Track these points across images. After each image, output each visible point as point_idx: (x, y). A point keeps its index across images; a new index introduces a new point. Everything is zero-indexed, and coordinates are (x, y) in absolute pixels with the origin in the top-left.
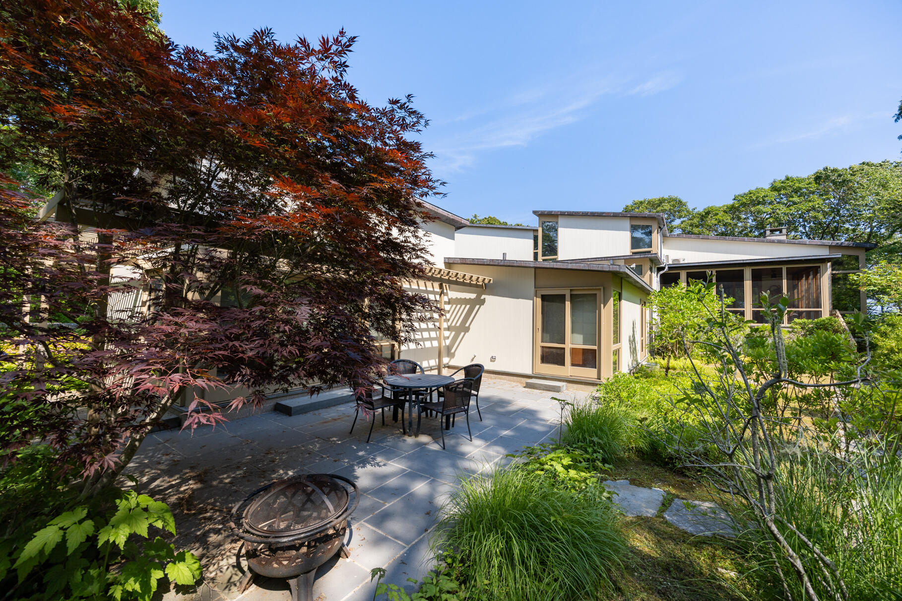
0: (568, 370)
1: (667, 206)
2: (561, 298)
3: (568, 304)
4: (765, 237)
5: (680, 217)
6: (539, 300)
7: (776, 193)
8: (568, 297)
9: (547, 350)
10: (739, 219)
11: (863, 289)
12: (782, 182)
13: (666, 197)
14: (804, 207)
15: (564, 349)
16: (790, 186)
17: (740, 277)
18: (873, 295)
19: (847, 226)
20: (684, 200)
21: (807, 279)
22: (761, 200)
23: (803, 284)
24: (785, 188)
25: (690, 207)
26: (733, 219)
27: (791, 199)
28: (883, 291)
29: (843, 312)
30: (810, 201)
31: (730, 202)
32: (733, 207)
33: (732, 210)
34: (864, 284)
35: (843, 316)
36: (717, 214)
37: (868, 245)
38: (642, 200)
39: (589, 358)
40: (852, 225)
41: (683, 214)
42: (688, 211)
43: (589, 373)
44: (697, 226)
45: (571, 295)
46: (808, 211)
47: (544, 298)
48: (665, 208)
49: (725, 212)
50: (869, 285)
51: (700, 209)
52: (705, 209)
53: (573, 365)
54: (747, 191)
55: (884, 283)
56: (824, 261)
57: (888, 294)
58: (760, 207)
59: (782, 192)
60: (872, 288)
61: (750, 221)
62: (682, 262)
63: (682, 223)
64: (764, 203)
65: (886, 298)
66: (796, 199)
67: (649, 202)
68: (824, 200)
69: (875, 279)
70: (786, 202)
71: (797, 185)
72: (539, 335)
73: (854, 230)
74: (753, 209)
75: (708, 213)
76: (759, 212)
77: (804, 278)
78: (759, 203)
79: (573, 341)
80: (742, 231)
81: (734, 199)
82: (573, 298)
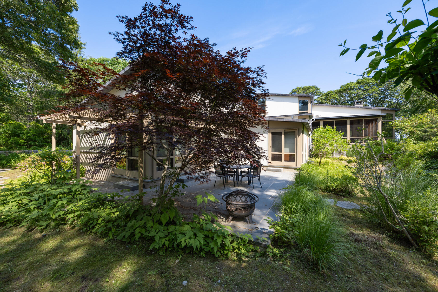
0: (283, 163)
1: (311, 90)
2: (280, 134)
3: (283, 136)
4: (354, 105)
5: (316, 95)
6: (271, 134)
7: (358, 85)
8: (283, 133)
9: (274, 155)
10: (342, 96)
11: (394, 128)
12: (362, 80)
13: (311, 86)
14: (370, 91)
15: (282, 154)
16: (365, 82)
17: (345, 123)
18: (397, 130)
19: (388, 100)
20: (318, 87)
21: (372, 124)
22: (352, 88)
23: (370, 126)
24: (362, 83)
25: (321, 90)
26: (339, 96)
27: (365, 88)
28: (402, 129)
29: (386, 138)
30: (373, 89)
31: (339, 89)
32: (340, 91)
33: (340, 93)
34: (395, 126)
35: (386, 139)
36: (332, 95)
37: (396, 109)
38: (300, 87)
39: (292, 158)
40: (389, 99)
41: (318, 94)
42: (320, 93)
43: (292, 164)
44: (324, 100)
45: (285, 132)
46: (372, 93)
47: (273, 134)
48: (311, 91)
49: (336, 93)
50: (397, 126)
51: (326, 92)
52: (327, 92)
53: (285, 161)
54: (346, 84)
55: (403, 126)
56: (379, 116)
57: (404, 130)
58: (352, 91)
59: (361, 84)
60: (398, 128)
61: (347, 97)
62: (320, 117)
63: (318, 98)
64: (353, 89)
65: (403, 132)
66: (367, 88)
67: (303, 88)
68: (379, 88)
69: (399, 124)
70: (362, 89)
71: (368, 81)
72: (271, 149)
73: (390, 102)
74: (349, 92)
75: (329, 94)
76: (351, 93)
77: (371, 124)
78: (351, 89)
79: (285, 151)
80: (343, 102)
81: (341, 87)
82: (286, 133)
